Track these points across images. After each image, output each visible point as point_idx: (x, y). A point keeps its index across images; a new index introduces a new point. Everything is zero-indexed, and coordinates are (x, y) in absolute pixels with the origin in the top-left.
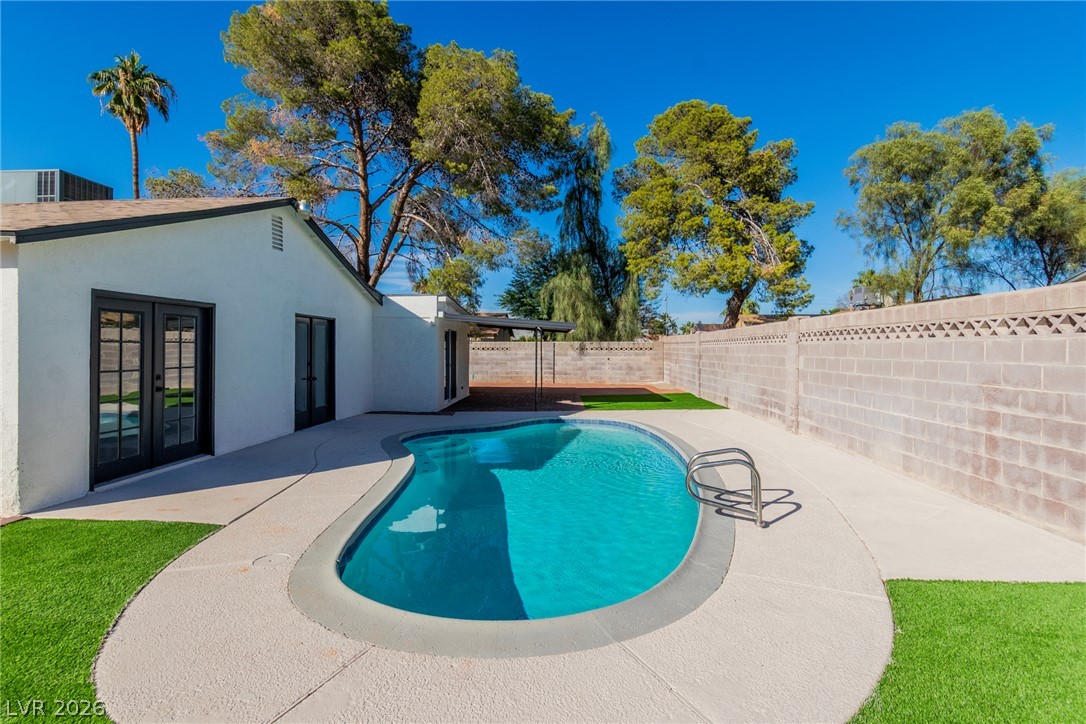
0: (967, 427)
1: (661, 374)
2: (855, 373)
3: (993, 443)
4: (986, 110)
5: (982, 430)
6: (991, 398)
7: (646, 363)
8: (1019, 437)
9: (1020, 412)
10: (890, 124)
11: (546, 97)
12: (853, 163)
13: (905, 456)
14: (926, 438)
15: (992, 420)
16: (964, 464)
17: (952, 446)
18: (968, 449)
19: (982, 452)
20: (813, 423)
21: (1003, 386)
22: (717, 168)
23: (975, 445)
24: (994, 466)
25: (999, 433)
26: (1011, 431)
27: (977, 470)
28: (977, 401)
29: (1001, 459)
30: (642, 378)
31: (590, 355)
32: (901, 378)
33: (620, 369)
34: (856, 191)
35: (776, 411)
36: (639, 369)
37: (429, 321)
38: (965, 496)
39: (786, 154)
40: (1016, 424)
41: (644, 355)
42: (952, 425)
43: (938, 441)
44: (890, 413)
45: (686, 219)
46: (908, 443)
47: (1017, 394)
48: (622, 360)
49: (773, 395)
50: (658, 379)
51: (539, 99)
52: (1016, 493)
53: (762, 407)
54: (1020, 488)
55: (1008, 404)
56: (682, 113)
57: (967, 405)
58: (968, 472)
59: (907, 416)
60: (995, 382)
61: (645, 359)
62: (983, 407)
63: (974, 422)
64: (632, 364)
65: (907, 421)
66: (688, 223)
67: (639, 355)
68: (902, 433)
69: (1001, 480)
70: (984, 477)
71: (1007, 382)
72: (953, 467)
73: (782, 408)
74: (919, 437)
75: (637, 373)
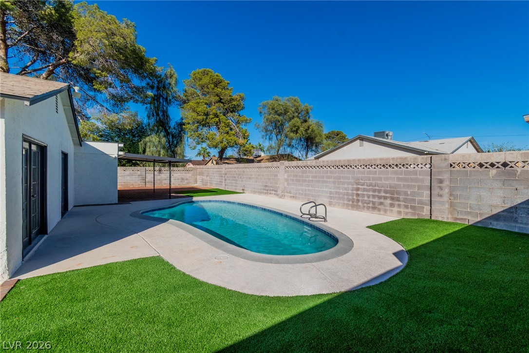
0: (350, 192)
1: (196, 181)
2: (310, 179)
3: (358, 195)
4: (297, 97)
5: (355, 192)
6: (357, 184)
7: (190, 177)
8: (365, 193)
9: (365, 187)
10: (274, 96)
11: (143, 48)
12: (260, 106)
13: (329, 201)
14: (337, 196)
15: (358, 189)
16: (349, 201)
17: (346, 197)
18: (350, 197)
19: (355, 197)
20: (292, 195)
21: (361, 181)
22: (221, 99)
23: (353, 196)
24: (358, 201)
25: (359, 192)
26: (363, 192)
27: (353, 202)
28: (353, 185)
29: (360, 198)
30: (188, 183)
31: (164, 173)
32: (328, 180)
33: (178, 179)
34: (261, 116)
35: (273, 192)
36: (187, 179)
37: (114, 156)
38: (349, 209)
39: (242, 99)
40: (364, 190)
41: (189, 173)
42: (345, 191)
43: (341, 196)
44: (325, 189)
45: (213, 118)
46: (331, 198)
47: (364, 183)
48: (179, 176)
49: (271, 187)
50: (195, 184)
51: (139, 48)
52: (364, 206)
53: (265, 191)
54: (365, 205)
55: (362, 185)
56: (205, 73)
57: (350, 186)
58: (351, 203)
59: (330, 190)
60: (359, 180)
61: (189, 175)
62: (355, 186)
63: (352, 190)
64: (184, 177)
65: (330, 191)
66: (214, 120)
67: (186, 173)
68: (328, 195)
69: (360, 204)
70: (355, 203)
71: (362, 180)
72: (346, 202)
73: (276, 191)
74: (335, 196)
75: (186, 181)
